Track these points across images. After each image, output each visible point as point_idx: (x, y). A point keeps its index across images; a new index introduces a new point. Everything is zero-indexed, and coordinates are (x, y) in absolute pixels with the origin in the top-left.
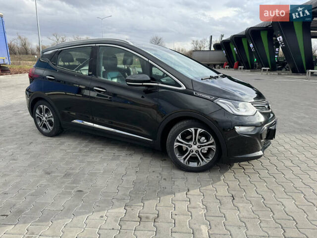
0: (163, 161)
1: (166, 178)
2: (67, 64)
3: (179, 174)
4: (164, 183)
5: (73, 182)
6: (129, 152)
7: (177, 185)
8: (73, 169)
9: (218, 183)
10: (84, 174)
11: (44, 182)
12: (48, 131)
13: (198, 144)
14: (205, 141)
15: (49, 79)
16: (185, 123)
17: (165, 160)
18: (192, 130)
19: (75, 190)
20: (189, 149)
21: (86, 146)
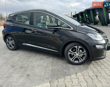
0: (62, 60)
1: (65, 68)
2: (19, 20)
3: (71, 66)
4: (65, 70)
5: (25, 71)
6: (47, 57)
7: (71, 71)
8: (24, 65)
9: (88, 70)
10: (29, 67)
11: (11, 71)
12: (12, 48)
13: (79, 53)
14: (82, 52)
15: (12, 26)
16: (73, 44)
17: (63, 60)
18: (76, 47)
19: (26, 74)
20: (75, 55)
21: (28, 54)
